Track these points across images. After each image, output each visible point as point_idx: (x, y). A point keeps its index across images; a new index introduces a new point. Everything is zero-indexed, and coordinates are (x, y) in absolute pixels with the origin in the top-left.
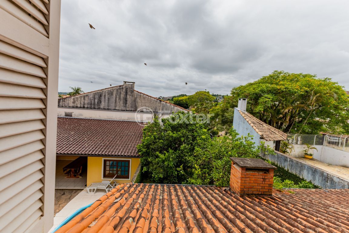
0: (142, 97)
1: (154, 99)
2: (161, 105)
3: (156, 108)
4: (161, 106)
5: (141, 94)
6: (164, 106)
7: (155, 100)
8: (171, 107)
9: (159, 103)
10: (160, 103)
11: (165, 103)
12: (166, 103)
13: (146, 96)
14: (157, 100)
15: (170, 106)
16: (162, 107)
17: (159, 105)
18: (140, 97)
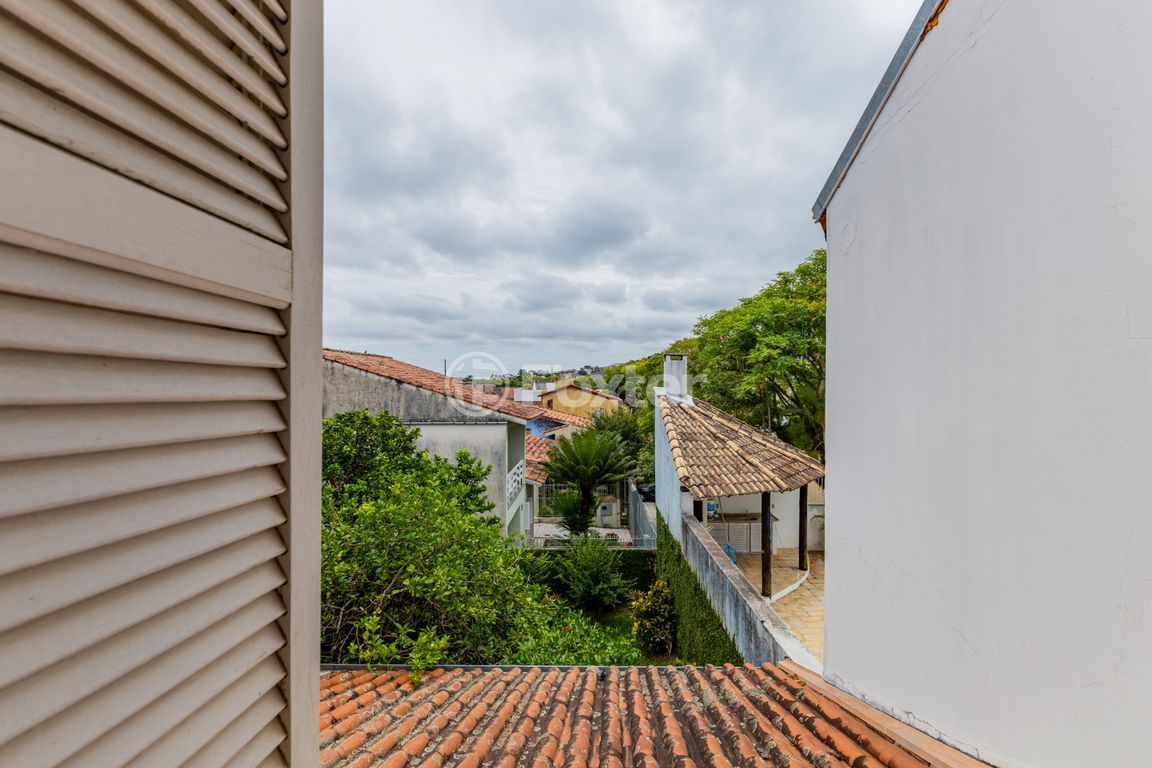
0: (337, 373)
1: (377, 377)
2: (403, 395)
3: (386, 405)
4: (403, 400)
5: (335, 363)
6: (412, 399)
7: (382, 379)
8: (437, 399)
9: (396, 389)
10: (399, 389)
11: (414, 388)
12: (417, 386)
13: (352, 369)
14: (388, 380)
15: (431, 397)
16: (407, 401)
17: (396, 395)
18: (333, 373)
